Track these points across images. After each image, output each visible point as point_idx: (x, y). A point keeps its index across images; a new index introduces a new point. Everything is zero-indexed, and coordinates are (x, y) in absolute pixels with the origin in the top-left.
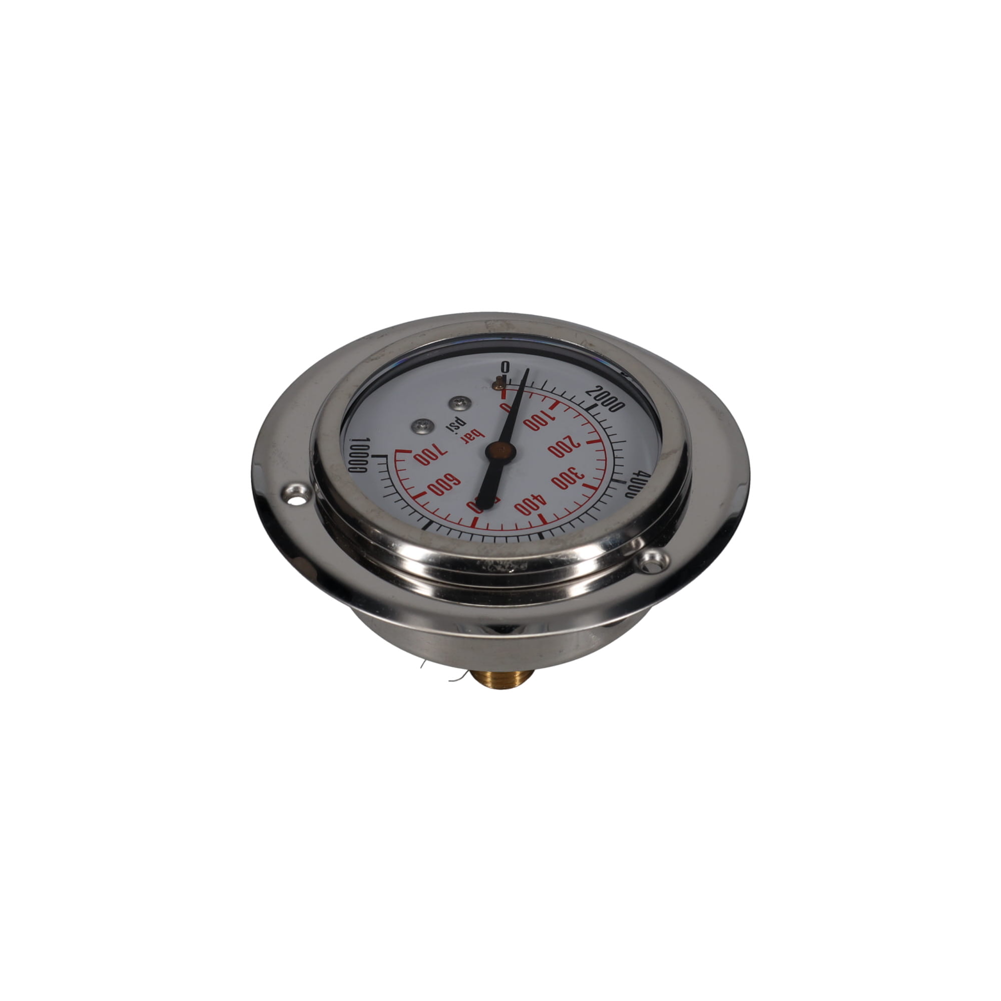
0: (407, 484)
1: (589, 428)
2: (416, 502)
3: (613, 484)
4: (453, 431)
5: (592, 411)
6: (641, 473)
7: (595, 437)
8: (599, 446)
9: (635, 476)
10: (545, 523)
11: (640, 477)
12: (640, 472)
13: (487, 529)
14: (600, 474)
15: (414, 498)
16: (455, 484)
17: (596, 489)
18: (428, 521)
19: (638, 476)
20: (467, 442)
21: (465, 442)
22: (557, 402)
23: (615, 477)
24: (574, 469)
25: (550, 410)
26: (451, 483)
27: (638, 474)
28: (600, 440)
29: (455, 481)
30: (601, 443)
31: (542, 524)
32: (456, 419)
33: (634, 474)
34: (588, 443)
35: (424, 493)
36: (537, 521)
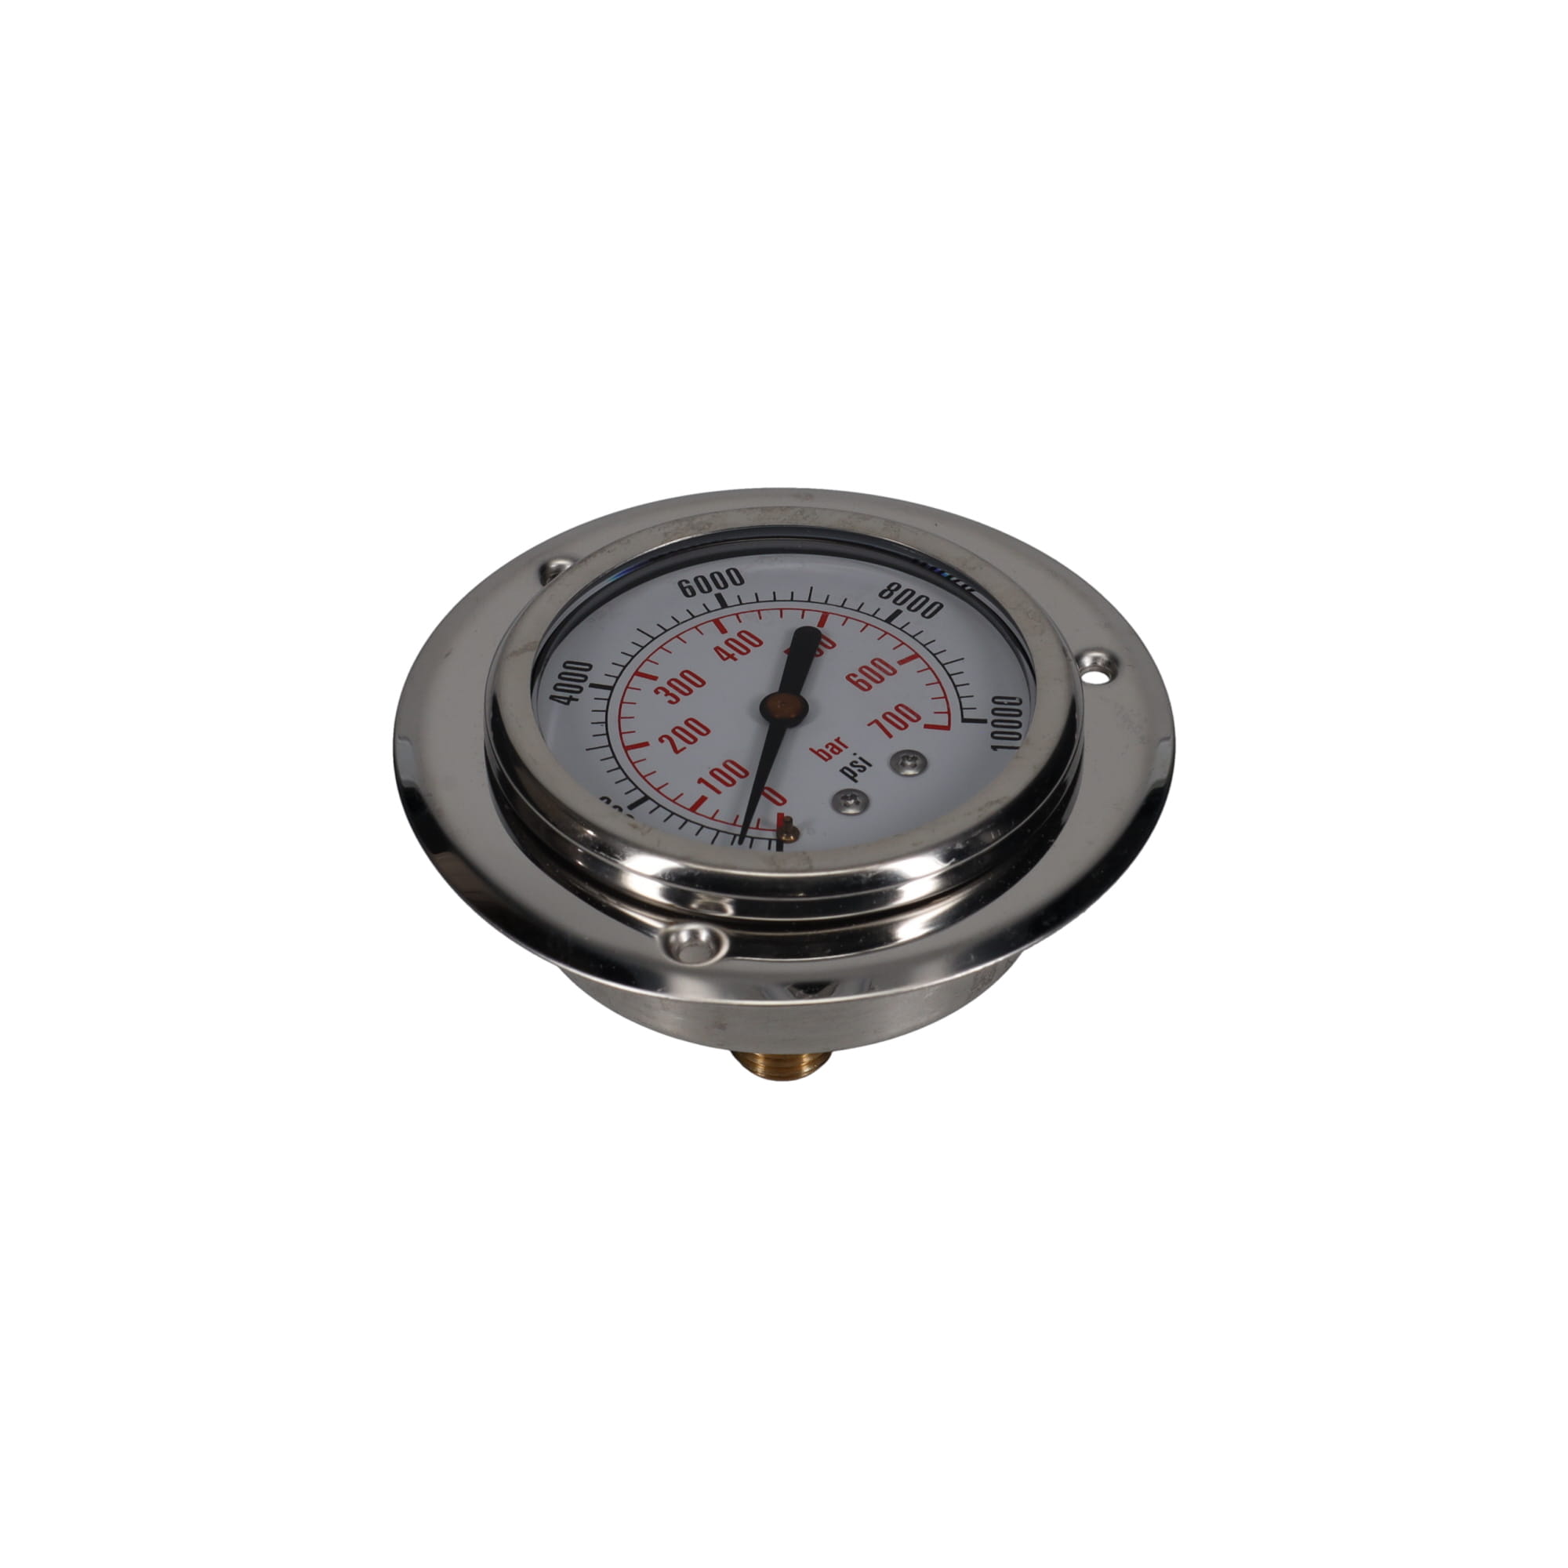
0: (929, 677)
1: (644, 768)
2: (913, 650)
3: (610, 682)
4: (861, 759)
5: (638, 796)
6: (566, 701)
7: (635, 754)
8: (629, 740)
9: (574, 696)
10: (717, 622)
11: (567, 695)
12: (568, 704)
13: (804, 611)
14: (630, 696)
15: (916, 656)
16: (855, 676)
17: (637, 673)
18: (893, 623)
19: (571, 697)
20: (838, 740)
21: (841, 740)
22: (693, 809)
23: (606, 693)
24: (670, 702)
25: (706, 795)
26: (861, 676)
27: (571, 699)
28: (627, 749)
29: (855, 679)
30: (626, 744)
31: (721, 620)
32: (856, 778)
33: (577, 700)
34: (646, 744)
35: (902, 662)
36: (730, 624)
